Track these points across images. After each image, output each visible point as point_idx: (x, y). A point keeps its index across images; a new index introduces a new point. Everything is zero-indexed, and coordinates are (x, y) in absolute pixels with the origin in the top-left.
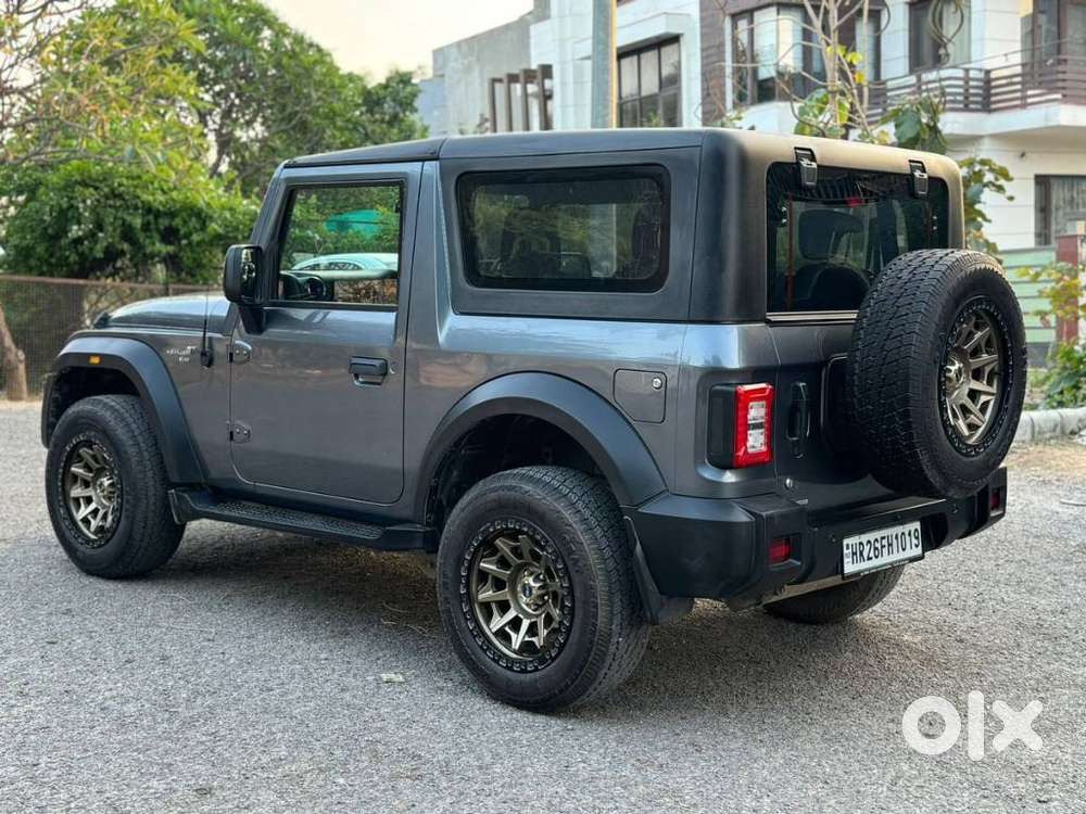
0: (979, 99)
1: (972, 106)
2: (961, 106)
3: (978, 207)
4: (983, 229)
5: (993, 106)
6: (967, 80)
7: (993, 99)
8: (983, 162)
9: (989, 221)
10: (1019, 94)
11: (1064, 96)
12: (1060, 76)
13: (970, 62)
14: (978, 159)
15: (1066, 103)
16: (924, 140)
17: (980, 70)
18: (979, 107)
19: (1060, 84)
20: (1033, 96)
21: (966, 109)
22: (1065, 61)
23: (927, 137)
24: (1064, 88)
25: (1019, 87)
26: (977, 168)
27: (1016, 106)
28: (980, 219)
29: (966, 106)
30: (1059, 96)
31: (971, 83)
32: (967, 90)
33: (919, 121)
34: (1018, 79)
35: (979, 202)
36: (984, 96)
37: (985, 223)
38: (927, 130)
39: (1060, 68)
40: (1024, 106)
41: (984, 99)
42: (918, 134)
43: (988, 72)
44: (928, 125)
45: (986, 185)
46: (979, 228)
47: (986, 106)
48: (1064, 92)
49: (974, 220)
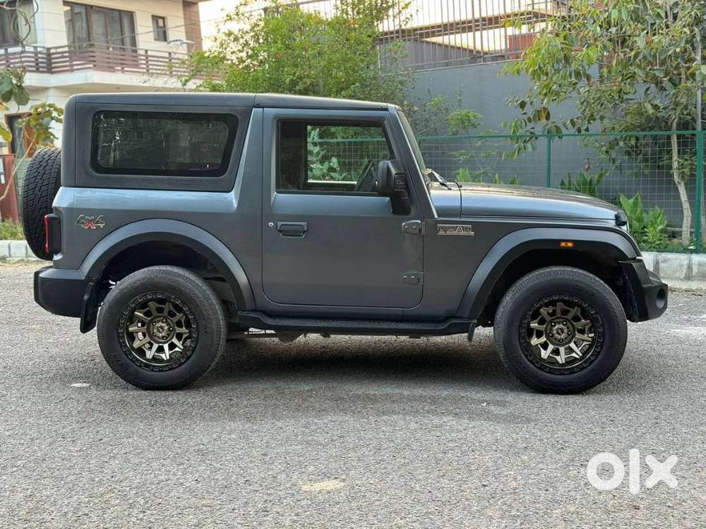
0: (45, 65)
1: (41, 69)
2: (35, 69)
3: (50, 130)
4: (54, 143)
5: (54, 70)
6: (36, 53)
7: (53, 65)
8: (50, 106)
9: (57, 138)
10: (68, 64)
11: (95, 66)
12: (91, 54)
13: (36, 43)
14: (47, 103)
15: (96, 70)
16: (16, 93)
17: (44, 48)
18: (45, 70)
19: (91, 59)
20: (76, 65)
21: (37, 71)
22: (93, 45)
23: (17, 91)
24: (94, 61)
25: (68, 59)
26: (47, 109)
27: (67, 71)
28: (52, 137)
29: (38, 69)
30: (91, 66)
31: (39, 55)
32: (37, 60)
33: (12, 83)
34: (67, 54)
35: (51, 128)
36: (47, 63)
37: (55, 139)
38: (17, 88)
39: (90, 49)
40: (72, 71)
41: (48, 65)
42: (12, 90)
43: (49, 49)
44: (17, 85)
45: (53, 119)
46: (52, 142)
47: (50, 69)
48: (95, 63)
49: (49, 137)
